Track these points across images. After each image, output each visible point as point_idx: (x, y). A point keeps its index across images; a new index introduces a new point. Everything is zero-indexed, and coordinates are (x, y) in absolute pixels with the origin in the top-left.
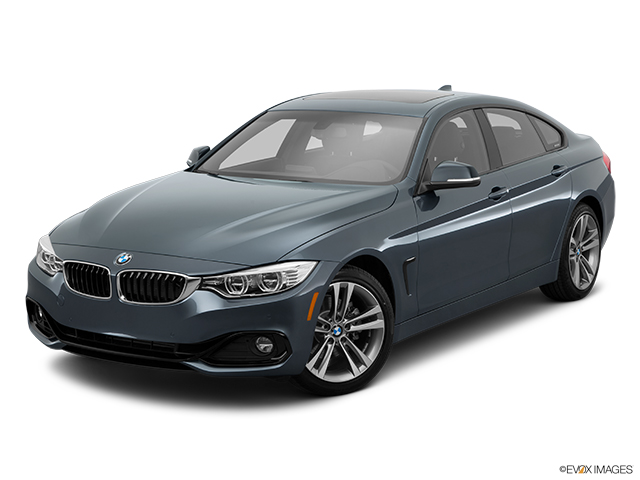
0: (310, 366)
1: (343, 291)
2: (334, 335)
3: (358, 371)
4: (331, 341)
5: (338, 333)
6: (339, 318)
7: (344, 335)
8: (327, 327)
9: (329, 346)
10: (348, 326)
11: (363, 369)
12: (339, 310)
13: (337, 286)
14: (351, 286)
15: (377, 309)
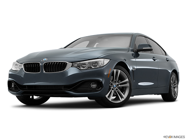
0: (107, 96)
1: (117, 72)
2: (114, 87)
3: (122, 100)
4: (113, 89)
5: (115, 87)
6: (115, 82)
7: (117, 88)
8: (112, 84)
9: (112, 91)
10: (118, 85)
11: (123, 99)
12: (115, 79)
13: (115, 70)
14: (119, 71)
15: (127, 80)
